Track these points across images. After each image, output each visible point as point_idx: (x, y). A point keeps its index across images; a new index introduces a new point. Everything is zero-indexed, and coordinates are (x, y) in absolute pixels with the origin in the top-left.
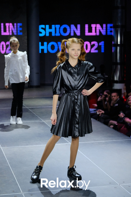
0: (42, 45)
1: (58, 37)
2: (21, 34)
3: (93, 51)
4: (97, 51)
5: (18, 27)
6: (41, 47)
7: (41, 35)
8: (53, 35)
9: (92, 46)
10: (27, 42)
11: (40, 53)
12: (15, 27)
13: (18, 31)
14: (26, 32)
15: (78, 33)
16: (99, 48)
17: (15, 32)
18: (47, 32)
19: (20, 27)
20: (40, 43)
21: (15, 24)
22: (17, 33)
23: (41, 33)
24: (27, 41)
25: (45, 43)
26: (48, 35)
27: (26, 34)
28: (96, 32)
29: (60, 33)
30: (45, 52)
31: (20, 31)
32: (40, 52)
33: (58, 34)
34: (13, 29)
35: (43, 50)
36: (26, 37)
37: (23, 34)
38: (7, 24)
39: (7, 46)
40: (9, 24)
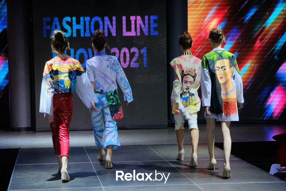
2: (156, 33)
5: (152, 22)
10: (166, 48)
12: (146, 22)
13: (152, 30)
14: (165, 30)
17: (145, 30)
19: (155, 21)
21: (146, 17)
22: (149, 32)
24: (166, 45)
27: (165, 33)
31: (155, 29)
34: (143, 26)
36: (165, 39)
37: (159, 34)
38: (133, 18)
39: (132, 55)
40: (136, 17)
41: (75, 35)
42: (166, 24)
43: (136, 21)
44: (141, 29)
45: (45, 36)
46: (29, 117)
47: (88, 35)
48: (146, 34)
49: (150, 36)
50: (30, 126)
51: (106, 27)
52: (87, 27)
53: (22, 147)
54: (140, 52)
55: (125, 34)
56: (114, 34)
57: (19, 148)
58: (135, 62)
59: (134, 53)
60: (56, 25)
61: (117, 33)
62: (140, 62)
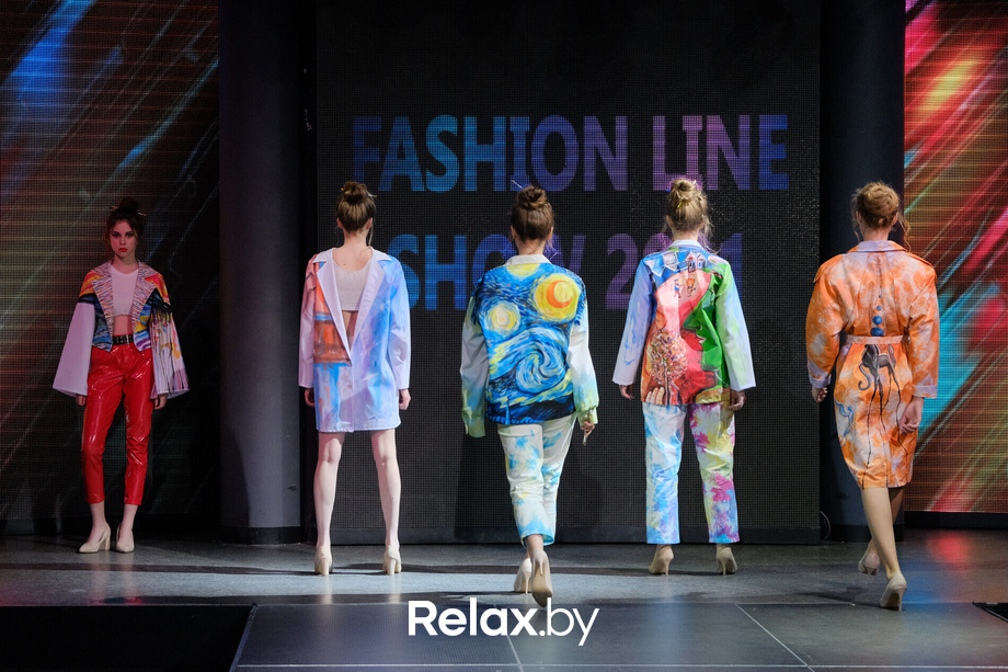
2: (781, 183)
5: (764, 141)
12: (744, 142)
13: (765, 172)
14: (817, 170)
17: (740, 174)
19: (776, 136)
21: (744, 124)
22: (754, 178)
24: (816, 227)
27: (814, 181)
31: (776, 165)
34: (729, 155)
36: (815, 202)
37: (792, 184)
38: (692, 125)
40: (705, 123)
41: (471, 187)
42: (817, 147)
43: (703, 135)
44: (723, 164)
46: (292, 488)
48: (744, 186)
49: (755, 193)
50: (297, 524)
51: (590, 158)
52: (520, 158)
53: (261, 602)
56: (619, 177)
57: (250, 602)
60: (401, 146)
61: (629, 178)
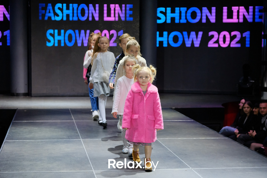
0: (161, 35)
1: (183, 24)
2: (131, 19)
3: (234, 44)
4: (239, 45)
5: (128, 9)
6: (159, 39)
7: (159, 21)
8: (177, 21)
9: (232, 38)
10: (139, 31)
11: (157, 47)
12: (123, 9)
14: (139, 17)
15: (213, 19)
16: (242, 41)
17: (122, 16)
18: (167, 18)
19: (130, 9)
20: (158, 33)
21: (123, 6)
22: (126, 17)
23: (160, 19)
24: (139, 29)
25: (165, 33)
26: (169, 21)
27: (138, 19)
28: (238, 18)
29: (186, 19)
30: (165, 45)
31: (130, 15)
32: (158, 45)
33: (183, 21)
34: (120, 12)
35: (161, 43)
36: (138, 24)
37: (133, 19)
38: (112, 6)
39: (111, 36)
40: (115, 6)
41: (65, 19)
42: (139, 12)
43: (115, 8)
44: (119, 17)
45: (40, 18)
47: (75, 19)
48: (123, 19)
49: (126, 22)
50: (27, 92)
51: (90, 14)
52: (75, 13)
53: (19, 108)
54: (117, 34)
55: (106, 19)
56: (97, 19)
57: (16, 108)
58: (114, 42)
59: (113, 35)
60: (50, 10)
61: (99, 18)
62: (118, 42)
